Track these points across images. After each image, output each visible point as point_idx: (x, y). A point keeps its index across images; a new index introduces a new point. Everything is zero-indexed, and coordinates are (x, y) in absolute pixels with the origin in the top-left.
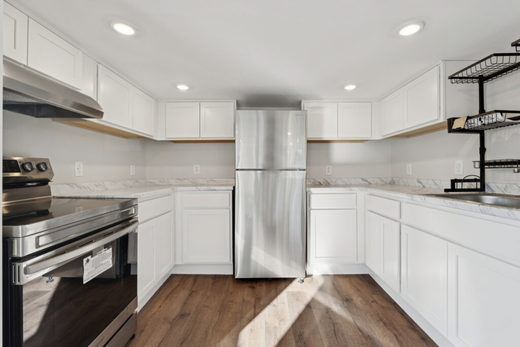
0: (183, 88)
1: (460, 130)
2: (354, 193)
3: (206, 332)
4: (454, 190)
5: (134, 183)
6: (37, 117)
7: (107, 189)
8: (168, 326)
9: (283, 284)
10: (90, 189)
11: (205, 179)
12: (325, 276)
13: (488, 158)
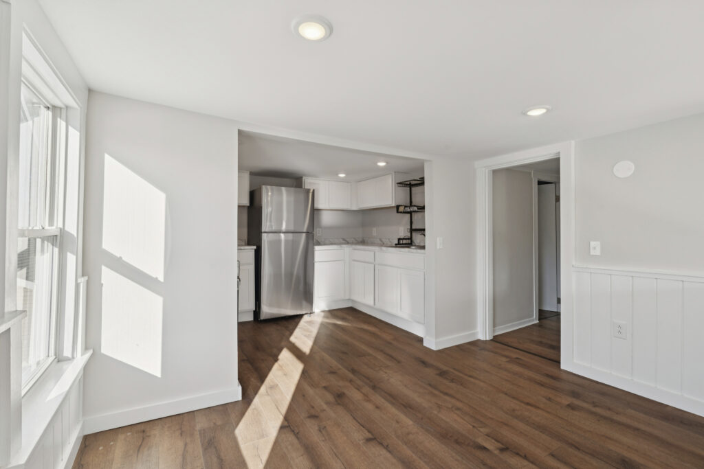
1: (401, 212)
4: (399, 244)
9: (297, 320)
12: (324, 311)
13: (414, 227)
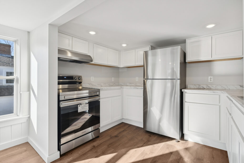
0: (124, 45)
2: (218, 95)
3: (120, 144)
5: (113, 84)
6: (80, 63)
7: (102, 86)
8: (110, 138)
10: (96, 86)
11: (140, 83)
